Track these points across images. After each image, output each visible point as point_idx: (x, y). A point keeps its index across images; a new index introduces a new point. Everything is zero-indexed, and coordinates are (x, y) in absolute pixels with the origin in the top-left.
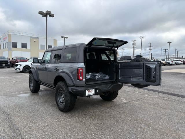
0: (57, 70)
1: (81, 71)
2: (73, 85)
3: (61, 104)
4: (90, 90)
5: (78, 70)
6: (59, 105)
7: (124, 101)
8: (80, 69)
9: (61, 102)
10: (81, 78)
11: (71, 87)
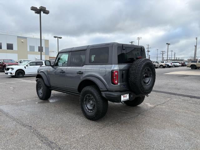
0: (81, 73)
1: (116, 73)
2: (106, 90)
3: (90, 111)
4: (125, 95)
5: (112, 72)
6: (87, 112)
7: (150, 105)
8: (116, 72)
9: (89, 109)
10: (116, 82)
11: (105, 92)
